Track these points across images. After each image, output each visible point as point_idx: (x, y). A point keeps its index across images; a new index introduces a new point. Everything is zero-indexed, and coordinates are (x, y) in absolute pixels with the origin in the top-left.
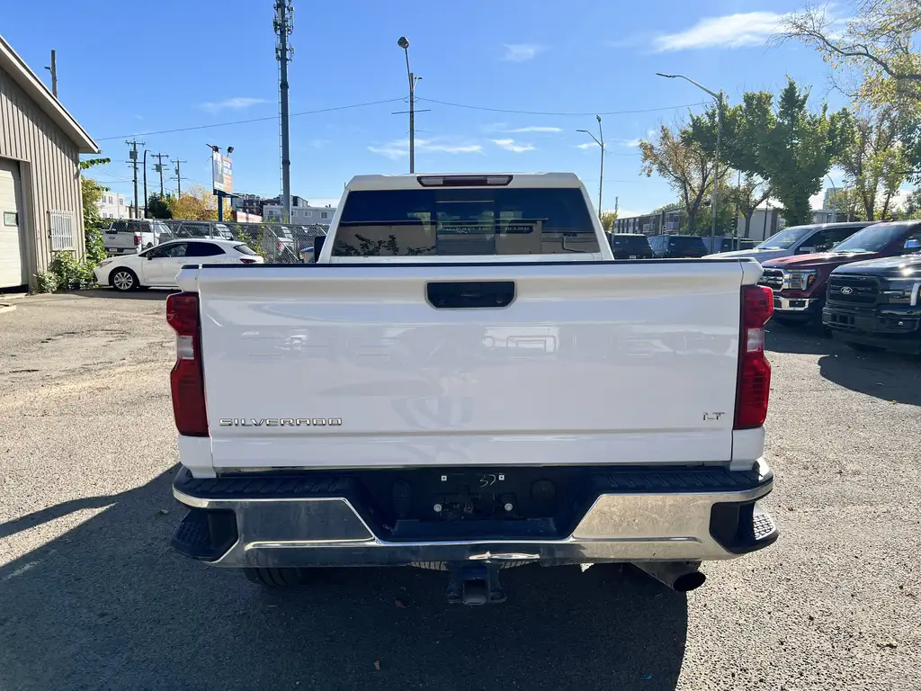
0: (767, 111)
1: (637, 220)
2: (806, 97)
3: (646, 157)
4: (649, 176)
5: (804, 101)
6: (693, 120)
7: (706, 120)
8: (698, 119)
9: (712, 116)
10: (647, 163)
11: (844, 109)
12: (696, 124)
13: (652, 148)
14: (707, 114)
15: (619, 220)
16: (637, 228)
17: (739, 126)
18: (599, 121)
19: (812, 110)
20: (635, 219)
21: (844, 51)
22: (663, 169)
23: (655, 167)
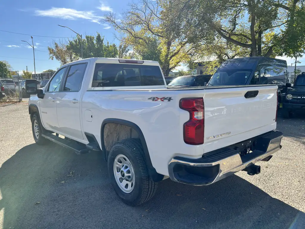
0: (93, 43)
1: (40, 75)
2: (103, 39)
3: (51, 53)
4: (53, 60)
5: (103, 40)
6: (70, 42)
7: (74, 42)
8: (71, 42)
9: (76, 42)
10: (51, 55)
11: (114, 44)
12: (71, 43)
13: (53, 50)
14: (74, 41)
15: (33, 75)
16: (40, 78)
17: (85, 46)
18: (32, 38)
19: (105, 43)
20: (39, 74)
21: (121, 28)
22: (57, 58)
23: (54, 57)
